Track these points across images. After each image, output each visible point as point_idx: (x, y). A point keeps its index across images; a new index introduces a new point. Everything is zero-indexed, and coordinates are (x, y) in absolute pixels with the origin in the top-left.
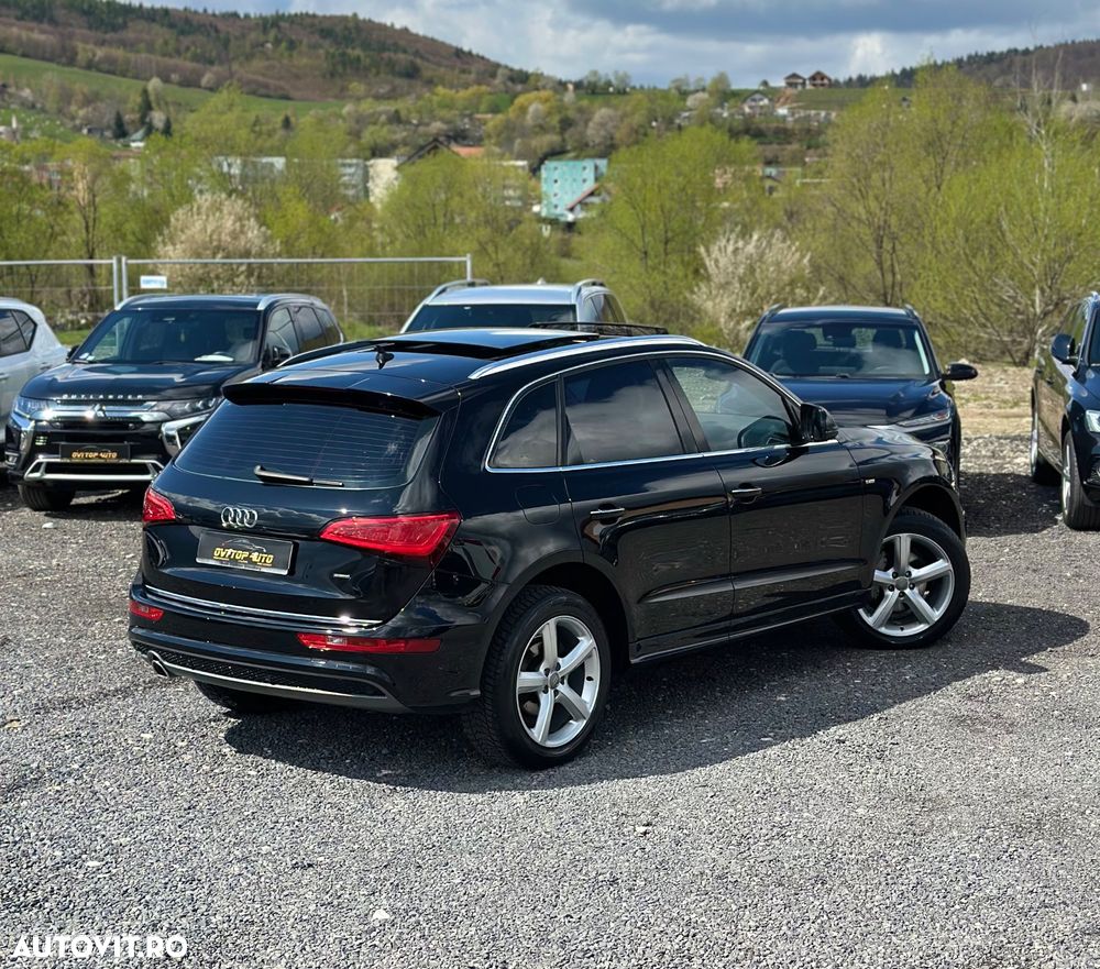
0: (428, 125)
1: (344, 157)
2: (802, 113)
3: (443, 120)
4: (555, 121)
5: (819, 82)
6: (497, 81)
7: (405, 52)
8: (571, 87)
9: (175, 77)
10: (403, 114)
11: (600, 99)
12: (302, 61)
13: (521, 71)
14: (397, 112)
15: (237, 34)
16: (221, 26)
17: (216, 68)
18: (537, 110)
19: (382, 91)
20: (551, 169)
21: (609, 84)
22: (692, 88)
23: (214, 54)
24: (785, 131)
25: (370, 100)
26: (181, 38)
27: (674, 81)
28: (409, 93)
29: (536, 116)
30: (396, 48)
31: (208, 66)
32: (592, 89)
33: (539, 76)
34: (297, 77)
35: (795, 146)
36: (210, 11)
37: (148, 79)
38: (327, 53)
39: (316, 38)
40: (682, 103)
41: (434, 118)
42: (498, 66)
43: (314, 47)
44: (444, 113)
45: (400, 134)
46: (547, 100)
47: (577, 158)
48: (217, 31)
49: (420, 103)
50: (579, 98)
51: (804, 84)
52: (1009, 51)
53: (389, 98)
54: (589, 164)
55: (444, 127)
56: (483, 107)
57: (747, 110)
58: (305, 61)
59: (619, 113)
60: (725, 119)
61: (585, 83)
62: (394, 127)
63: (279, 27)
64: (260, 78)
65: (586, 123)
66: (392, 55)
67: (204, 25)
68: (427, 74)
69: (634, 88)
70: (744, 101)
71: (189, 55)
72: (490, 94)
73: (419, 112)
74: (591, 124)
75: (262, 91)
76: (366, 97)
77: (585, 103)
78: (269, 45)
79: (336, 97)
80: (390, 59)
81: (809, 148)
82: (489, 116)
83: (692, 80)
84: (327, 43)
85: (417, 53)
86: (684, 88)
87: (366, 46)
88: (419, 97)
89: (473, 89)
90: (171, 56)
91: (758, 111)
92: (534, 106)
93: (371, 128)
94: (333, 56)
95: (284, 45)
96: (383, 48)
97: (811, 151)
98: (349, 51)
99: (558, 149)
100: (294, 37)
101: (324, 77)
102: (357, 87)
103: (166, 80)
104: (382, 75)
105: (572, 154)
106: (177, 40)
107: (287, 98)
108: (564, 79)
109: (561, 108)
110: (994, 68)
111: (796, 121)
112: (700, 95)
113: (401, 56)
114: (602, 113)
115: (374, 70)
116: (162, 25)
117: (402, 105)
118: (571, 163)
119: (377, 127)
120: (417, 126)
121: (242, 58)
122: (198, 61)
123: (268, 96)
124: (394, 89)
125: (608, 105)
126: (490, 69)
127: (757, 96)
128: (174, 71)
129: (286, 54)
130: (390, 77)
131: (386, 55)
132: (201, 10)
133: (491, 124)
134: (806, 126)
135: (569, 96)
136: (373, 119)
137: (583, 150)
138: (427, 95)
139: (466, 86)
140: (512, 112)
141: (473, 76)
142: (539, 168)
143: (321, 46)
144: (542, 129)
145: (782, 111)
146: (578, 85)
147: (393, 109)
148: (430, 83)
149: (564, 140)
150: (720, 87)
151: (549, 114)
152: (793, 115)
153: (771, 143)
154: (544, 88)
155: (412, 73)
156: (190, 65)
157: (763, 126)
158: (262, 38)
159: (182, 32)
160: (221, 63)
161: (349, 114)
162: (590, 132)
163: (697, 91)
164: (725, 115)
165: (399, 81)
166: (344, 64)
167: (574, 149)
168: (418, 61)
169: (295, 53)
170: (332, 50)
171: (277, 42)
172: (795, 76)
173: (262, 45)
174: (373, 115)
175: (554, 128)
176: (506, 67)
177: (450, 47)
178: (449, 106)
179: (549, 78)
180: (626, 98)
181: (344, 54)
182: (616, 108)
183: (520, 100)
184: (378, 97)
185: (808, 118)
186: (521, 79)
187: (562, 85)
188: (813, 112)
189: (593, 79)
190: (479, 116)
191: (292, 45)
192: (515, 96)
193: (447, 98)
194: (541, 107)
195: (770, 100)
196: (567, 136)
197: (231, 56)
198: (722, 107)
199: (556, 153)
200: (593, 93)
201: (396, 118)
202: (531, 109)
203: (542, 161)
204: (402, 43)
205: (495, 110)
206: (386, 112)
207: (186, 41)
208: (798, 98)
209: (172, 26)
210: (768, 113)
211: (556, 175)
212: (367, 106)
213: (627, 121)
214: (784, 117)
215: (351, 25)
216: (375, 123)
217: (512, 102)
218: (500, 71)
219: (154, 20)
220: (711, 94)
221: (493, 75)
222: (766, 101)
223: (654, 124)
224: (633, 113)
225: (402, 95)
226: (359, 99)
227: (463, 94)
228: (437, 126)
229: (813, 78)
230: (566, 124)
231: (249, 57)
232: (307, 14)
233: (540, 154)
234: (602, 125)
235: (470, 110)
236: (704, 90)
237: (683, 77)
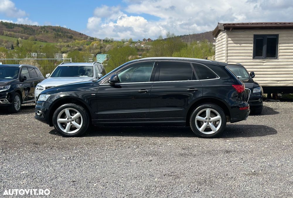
0: (74, 47)
1: (58, 53)
2: (146, 46)
3: (77, 47)
4: (99, 47)
5: (149, 40)
6: (88, 39)
7: (70, 33)
8: (102, 41)
9: (24, 38)
10: (69, 45)
11: (108, 43)
12: (49, 35)
13: (93, 38)
14: (68, 45)
15: (36, 29)
16: (33, 28)
17: (32, 36)
18: (96, 45)
19: (65, 41)
20: (98, 56)
21: (110, 40)
22: (125, 41)
23: (32, 33)
24: (143, 49)
25: (63, 42)
26: (25, 30)
27: (122, 40)
28: (70, 41)
29: (95, 46)
30: (68, 33)
31: (30, 36)
32: (106, 41)
33: (96, 38)
34: (48, 38)
35: (145, 52)
36: (31, 25)
37: (18, 38)
38: (54, 33)
39: (52, 31)
40: (123, 44)
41: (75, 46)
42: (88, 36)
43: (51, 32)
44: (77, 45)
45: (69, 49)
46: (98, 43)
47: (103, 54)
48: (32, 29)
49: (73, 43)
50: (104, 43)
51: (146, 41)
52: (184, 35)
53: (67, 42)
54: (106, 55)
55: (78, 48)
56: (85, 44)
57: (136, 45)
58: (50, 35)
59: (112, 45)
60: (132, 47)
61: (105, 40)
62: (68, 48)
63: (45, 28)
64: (41, 38)
65: (105, 47)
66: (67, 34)
67: (30, 28)
68: (74, 38)
69: (114, 41)
70: (135, 44)
71: (27, 33)
72: (87, 42)
73: (73, 45)
74: (106, 48)
75: (41, 41)
76: (62, 42)
77: (105, 44)
78: (43, 32)
79: (56, 42)
80: (67, 35)
81: (147, 52)
82: (86, 46)
83: (125, 39)
84: (54, 31)
85: (72, 34)
86: (124, 41)
87: (62, 32)
88: (72, 42)
89: (83, 41)
90: (23, 34)
91: (138, 45)
92: (95, 44)
93: (63, 48)
94: (55, 34)
95: (46, 32)
96: (65, 32)
97: (148, 53)
98: (59, 33)
99: (100, 52)
100: (48, 30)
101: (54, 38)
102: (60, 40)
103: (22, 38)
104: (65, 38)
105: (102, 53)
106: (24, 31)
107: (46, 42)
108: (101, 39)
109: (100, 45)
110: (182, 38)
111: (145, 47)
112: (127, 42)
113: (69, 34)
114: (108, 46)
115: (64, 37)
116: (21, 28)
117: (70, 44)
118: (102, 55)
119: (64, 48)
120: (72, 48)
121: (37, 34)
122: (28, 35)
123: (43, 42)
124: (68, 41)
125: (109, 44)
126: (86, 37)
127: (138, 43)
128: (24, 37)
129: (46, 33)
130: (67, 38)
131: (66, 34)
132: (29, 25)
133: (87, 47)
134: (147, 48)
135: (102, 42)
136: (64, 46)
137: (104, 52)
138: (74, 42)
139: (82, 40)
140: (91, 45)
141: (83, 38)
142: (96, 56)
143: (53, 32)
144: (97, 48)
145: (142, 46)
146: (104, 40)
147: (67, 44)
148: (75, 39)
149: (101, 51)
150: (131, 41)
151: (98, 46)
152: (144, 46)
153: (140, 52)
154: (97, 41)
155: (71, 37)
156: (27, 35)
157: (139, 48)
158: (41, 30)
159: (25, 29)
160: (33, 35)
161: (59, 45)
162: (106, 49)
163: (126, 42)
164: (132, 46)
165: (68, 39)
166: (58, 35)
167: (103, 52)
168: (72, 35)
169: (48, 33)
170: (55, 33)
171: (44, 31)
172: (145, 39)
173: (41, 32)
174: (64, 45)
175: (99, 48)
176: (90, 37)
177: (79, 33)
178: (78, 44)
179: (98, 39)
180: (113, 43)
181: (58, 34)
182: (111, 45)
183: (92, 43)
184: (64, 42)
185: (147, 47)
186: (92, 39)
187: (100, 40)
188: (148, 46)
189: (106, 39)
190: (84, 46)
191: (47, 32)
192: (91, 42)
193: (78, 42)
194: (96, 44)
195: (140, 43)
196: (101, 50)
197: (35, 34)
198: (131, 45)
199: (100, 53)
200: (106, 42)
201: (68, 46)
202: (94, 45)
203: (97, 55)
204: (69, 32)
205: (87, 45)
206: (66, 45)
207: (26, 31)
208: (145, 43)
209: (23, 28)
210: (140, 46)
211: (99, 57)
212: (62, 44)
213: (113, 47)
214: (143, 47)
215: (59, 28)
216: (64, 47)
217: (91, 43)
218: (88, 38)
219: (19, 27)
220: (129, 42)
221: (87, 38)
222: (139, 44)
223: (118, 48)
224: (114, 46)
225: (69, 42)
226: (61, 42)
227: (81, 41)
228: (76, 48)
229: (148, 40)
230: (101, 47)
231: (39, 34)
232: (50, 26)
233: (96, 53)
234: (108, 48)
235: (83, 44)
236: (128, 41)
237: (123, 39)
